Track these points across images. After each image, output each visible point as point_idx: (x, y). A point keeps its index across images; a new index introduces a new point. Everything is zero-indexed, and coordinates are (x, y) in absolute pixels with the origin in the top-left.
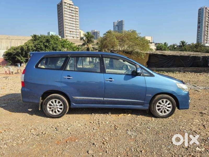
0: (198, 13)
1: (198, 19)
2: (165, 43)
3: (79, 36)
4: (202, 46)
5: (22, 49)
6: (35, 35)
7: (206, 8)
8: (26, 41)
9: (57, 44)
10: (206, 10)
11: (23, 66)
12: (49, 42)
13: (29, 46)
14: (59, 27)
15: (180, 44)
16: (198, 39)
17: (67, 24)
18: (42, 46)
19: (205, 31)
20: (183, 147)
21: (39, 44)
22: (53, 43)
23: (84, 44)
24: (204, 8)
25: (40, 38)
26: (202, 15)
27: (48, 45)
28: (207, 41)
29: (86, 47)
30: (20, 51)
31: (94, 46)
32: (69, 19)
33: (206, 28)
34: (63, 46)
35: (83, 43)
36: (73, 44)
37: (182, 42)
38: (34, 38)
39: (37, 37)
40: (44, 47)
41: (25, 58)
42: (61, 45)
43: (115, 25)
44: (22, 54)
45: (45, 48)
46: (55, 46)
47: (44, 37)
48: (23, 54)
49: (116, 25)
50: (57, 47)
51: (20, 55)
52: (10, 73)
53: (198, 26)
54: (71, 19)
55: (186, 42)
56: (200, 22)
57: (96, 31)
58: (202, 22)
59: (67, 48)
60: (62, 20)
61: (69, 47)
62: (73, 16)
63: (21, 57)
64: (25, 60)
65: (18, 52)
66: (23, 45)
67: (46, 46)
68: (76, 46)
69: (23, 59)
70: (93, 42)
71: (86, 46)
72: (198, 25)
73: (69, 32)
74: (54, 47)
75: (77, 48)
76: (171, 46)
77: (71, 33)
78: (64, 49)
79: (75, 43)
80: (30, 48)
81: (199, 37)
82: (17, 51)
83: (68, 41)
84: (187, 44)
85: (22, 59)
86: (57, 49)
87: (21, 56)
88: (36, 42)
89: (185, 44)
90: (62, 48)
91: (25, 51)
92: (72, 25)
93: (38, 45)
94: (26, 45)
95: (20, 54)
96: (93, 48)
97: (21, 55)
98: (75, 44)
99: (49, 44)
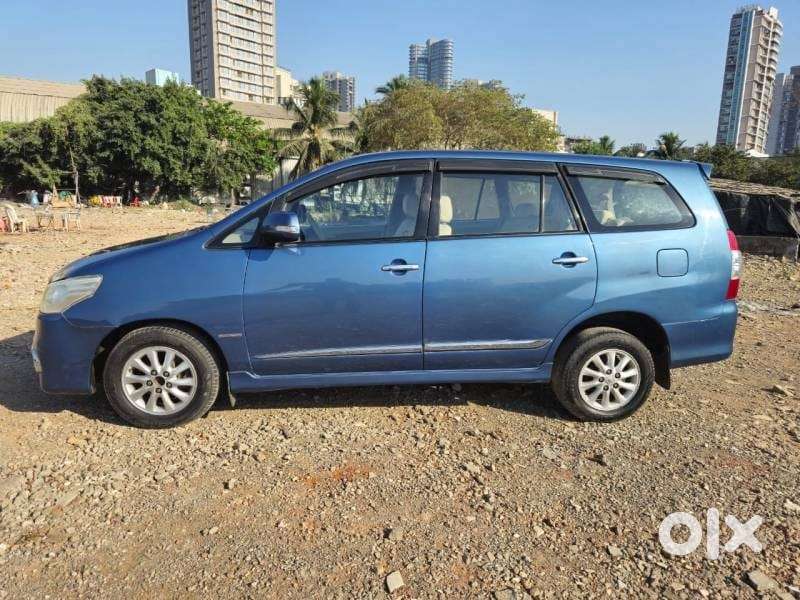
0: (731, 31)
1: (729, 53)
2: (605, 140)
3: (273, 94)
4: (740, 158)
5: (46, 132)
6: (100, 77)
7: (760, 13)
8: (63, 103)
9: (190, 120)
10: (758, 21)
11: (50, 202)
12: (160, 110)
13: (74, 124)
14: (193, 52)
15: (660, 144)
16: (722, 129)
17: (227, 41)
18: (131, 126)
19: (748, 101)
20: (742, 501)
21: (118, 118)
22: (173, 115)
23: (298, 128)
24: (752, 12)
25: (122, 94)
26: (743, 39)
27: (157, 124)
28: (754, 137)
29: (308, 140)
30: (37, 141)
31: (336, 138)
32: (235, 21)
33: (755, 89)
34: (213, 131)
35: (293, 122)
36: (256, 123)
37: (665, 137)
38: (95, 90)
39: (110, 88)
40: (138, 129)
41: (60, 172)
42: (207, 125)
43: (417, 57)
44: (46, 155)
45: (144, 133)
46: (183, 127)
47: (139, 91)
48: (51, 154)
49: (419, 58)
50: (190, 132)
51: (38, 157)
52: (8, 229)
53: (725, 79)
54: (244, 24)
55: (681, 138)
56: (733, 66)
57: (339, 76)
58: (742, 66)
59: (231, 137)
60: (204, 24)
61: (238, 135)
62: (252, 10)
63: (40, 167)
64: (59, 180)
65: (29, 144)
66: (52, 119)
67: (145, 127)
68: (268, 134)
69: (52, 176)
70: (331, 119)
71: (305, 135)
72: (726, 75)
73: (233, 75)
74: (180, 133)
75: (270, 140)
76: (624, 150)
77: (240, 79)
78: (219, 142)
79: (261, 119)
80: (80, 129)
81: (727, 123)
82: (26, 140)
83: (234, 112)
84: (684, 146)
85: (46, 176)
86: (193, 141)
87: (41, 162)
88: (105, 109)
89: (676, 146)
90: (209, 138)
91: (60, 145)
92: (244, 46)
93: (112, 121)
94: (64, 118)
95: (37, 151)
96: (333, 144)
97: (43, 158)
98: (260, 122)
99: (158, 120)
